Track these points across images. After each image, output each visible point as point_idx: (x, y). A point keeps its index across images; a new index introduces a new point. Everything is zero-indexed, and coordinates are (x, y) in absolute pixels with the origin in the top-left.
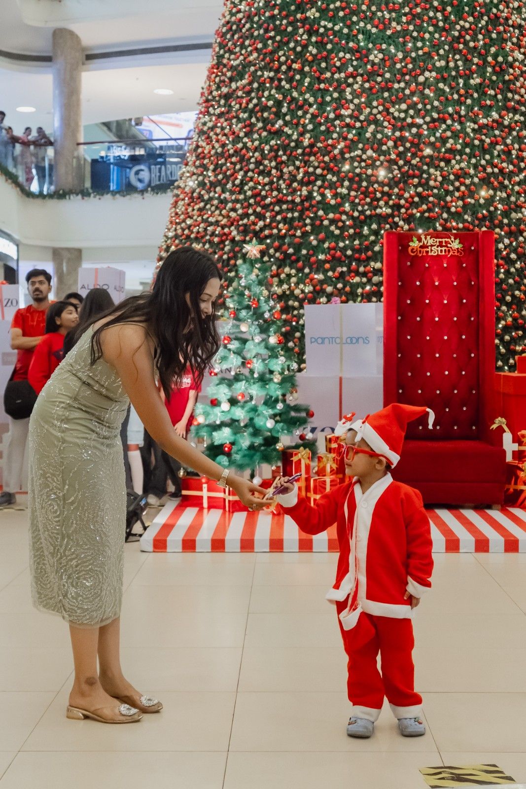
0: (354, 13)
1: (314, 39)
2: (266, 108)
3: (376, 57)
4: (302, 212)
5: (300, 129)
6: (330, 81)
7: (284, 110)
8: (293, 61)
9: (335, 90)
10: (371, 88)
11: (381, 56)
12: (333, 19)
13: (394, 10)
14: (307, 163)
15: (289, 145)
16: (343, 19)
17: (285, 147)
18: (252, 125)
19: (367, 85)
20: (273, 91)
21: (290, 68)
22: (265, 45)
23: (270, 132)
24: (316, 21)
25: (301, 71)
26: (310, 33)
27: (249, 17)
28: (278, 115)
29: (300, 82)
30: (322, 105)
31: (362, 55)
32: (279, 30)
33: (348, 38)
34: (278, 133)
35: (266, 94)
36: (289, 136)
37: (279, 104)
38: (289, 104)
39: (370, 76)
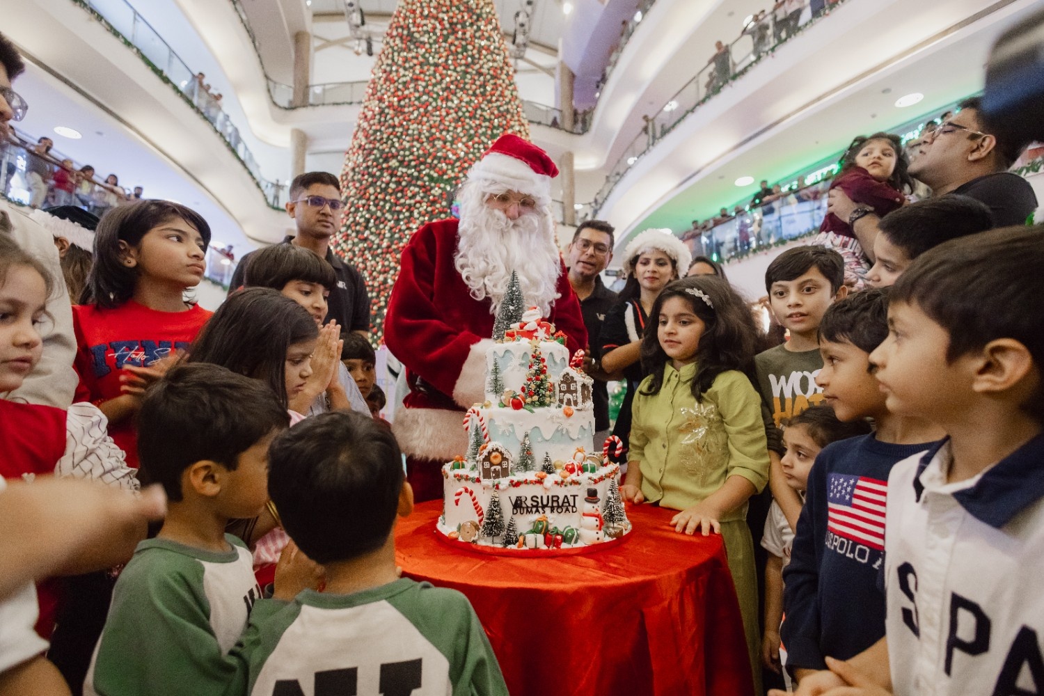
0: (422, 163)
1: (394, 179)
2: (358, 224)
3: (436, 191)
4: (379, 292)
5: (381, 236)
6: (403, 205)
7: (371, 225)
8: (379, 193)
9: (407, 210)
10: (433, 211)
11: (440, 191)
12: (408, 166)
13: (450, 164)
14: (385, 259)
15: (372, 247)
16: (415, 167)
17: (370, 249)
18: (348, 235)
19: (429, 209)
20: (364, 213)
21: (376, 198)
22: (361, 184)
23: (360, 239)
24: (397, 168)
25: (384, 200)
26: (392, 175)
27: (353, 169)
28: (366, 228)
29: (384, 207)
30: (398, 220)
31: (427, 190)
32: (372, 175)
33: (418, 178)
34: (366, 240)
35: (359, 214)
36: (373, 242)
37: (368, 221)
38: (375, 220)
39: (433, 203)
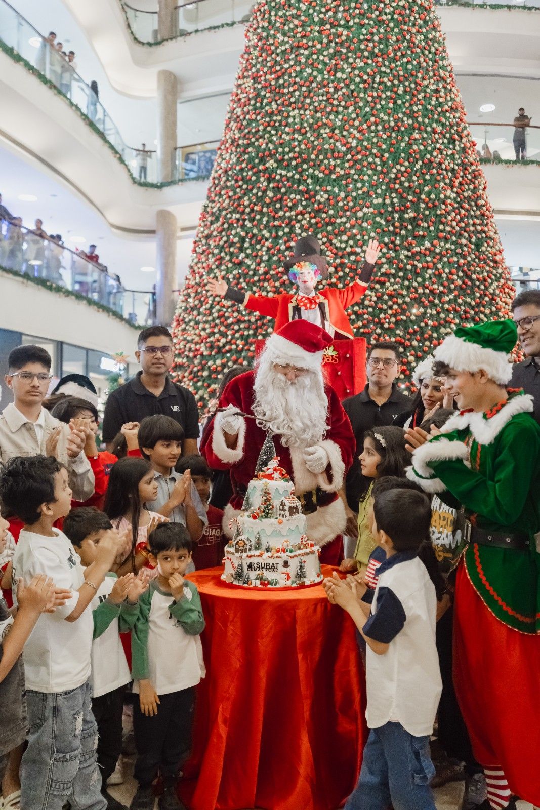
0: (304, 161)
1: (271, 185)
2: (232, 244)
3: (322, 197)
5: (258, 260)
6: (282, 218)
7: (246, 245)
8: (255, 204)
9: (287, 225)
10: (317, 224)
11: (326, 196)
12: (288, 167)
13: (338, 158)
14: (261, 288)
15: (248, 273)
16: (296, 167)
17: (245, 275)
18: (221, 258)
19: (313, 221)
20: (239, 230)
21: (252, 210)
22: (235, 193)
23: (235, 264)
24: (274, 170)
25: (261, 212)
26: (269, 180)
28: (241, 249)
29: (260, 221)
30: (276, 239)
31: (309, 196)
32: (246, 180)
33: (299, 182)
34: (241, 264)
35: (234, 232)
36: (249, 266)
37: (243, 240)
38: (251, 239)
39: (317, 213)
